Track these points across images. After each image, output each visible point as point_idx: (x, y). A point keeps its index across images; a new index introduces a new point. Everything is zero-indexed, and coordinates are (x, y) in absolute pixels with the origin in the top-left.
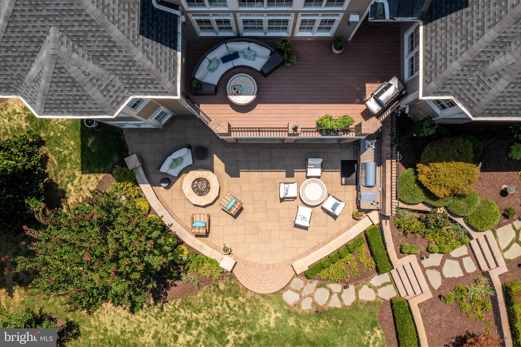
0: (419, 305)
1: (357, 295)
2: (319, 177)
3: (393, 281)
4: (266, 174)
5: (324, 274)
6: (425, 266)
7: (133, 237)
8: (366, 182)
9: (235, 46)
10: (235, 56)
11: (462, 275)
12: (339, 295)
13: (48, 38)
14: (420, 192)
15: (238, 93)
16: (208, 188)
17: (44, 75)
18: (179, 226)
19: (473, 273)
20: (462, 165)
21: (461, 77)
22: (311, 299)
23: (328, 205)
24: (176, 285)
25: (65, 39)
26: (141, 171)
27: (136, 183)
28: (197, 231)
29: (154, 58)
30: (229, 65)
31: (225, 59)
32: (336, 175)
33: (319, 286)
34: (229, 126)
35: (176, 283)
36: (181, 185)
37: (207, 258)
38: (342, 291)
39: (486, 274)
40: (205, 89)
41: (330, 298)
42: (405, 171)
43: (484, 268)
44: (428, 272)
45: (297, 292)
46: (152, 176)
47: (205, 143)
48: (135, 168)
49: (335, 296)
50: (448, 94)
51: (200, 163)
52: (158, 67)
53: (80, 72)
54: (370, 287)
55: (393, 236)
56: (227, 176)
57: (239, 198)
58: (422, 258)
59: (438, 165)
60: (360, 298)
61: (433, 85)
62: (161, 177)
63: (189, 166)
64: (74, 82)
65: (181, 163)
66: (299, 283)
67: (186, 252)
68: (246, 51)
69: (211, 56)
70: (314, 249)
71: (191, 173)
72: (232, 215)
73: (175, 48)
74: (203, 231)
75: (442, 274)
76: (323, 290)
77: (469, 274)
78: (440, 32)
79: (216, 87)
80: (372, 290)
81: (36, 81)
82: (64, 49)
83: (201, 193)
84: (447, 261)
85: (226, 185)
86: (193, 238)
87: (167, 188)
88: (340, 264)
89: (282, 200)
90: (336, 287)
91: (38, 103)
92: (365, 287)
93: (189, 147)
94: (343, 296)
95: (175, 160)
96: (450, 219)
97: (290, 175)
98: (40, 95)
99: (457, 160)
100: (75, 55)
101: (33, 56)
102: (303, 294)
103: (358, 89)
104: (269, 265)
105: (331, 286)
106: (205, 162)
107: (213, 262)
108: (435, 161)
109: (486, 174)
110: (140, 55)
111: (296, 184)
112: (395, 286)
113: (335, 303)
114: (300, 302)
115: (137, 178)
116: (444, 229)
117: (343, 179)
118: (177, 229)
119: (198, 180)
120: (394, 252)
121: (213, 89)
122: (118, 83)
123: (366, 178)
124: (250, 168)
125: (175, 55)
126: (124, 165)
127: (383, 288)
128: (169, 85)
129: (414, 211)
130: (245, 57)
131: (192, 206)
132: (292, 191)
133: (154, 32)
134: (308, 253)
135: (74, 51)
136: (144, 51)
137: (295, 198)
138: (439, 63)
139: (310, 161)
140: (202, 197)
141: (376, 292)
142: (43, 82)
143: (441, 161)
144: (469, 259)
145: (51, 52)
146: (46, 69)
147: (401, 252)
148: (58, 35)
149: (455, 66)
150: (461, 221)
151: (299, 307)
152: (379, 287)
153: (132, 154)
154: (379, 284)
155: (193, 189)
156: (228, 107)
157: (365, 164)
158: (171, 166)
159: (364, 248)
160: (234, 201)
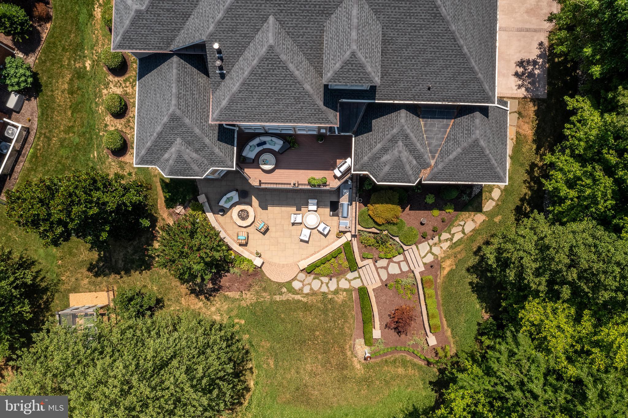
0: (373, 290)
1: (338, 285)
2: (316, 211)
3: (360, 277)
4: (284, 209)
5: (317, 270)
6: (378, 266)
7: (207, 239)
8: (342, 215)
9: (263, 139)
10: (264, 143)
11: (400, 272)
12: (327, 284)
13: (176, 142)
14: (371, 220)
15: (265, 164)
16: (248, 216)
17: (172, 158)
18: (229, 239)
19: (406, 272)
20: (391, 206)
21: (369, 164)
22: (309, 286)
23: (320, 228)
24: (226, 276)
25: (183, 143)
26: (207, 204)
27: (204, 212)
28: (240, 241)
29: (223, 151)
30: (261, 148)
31: (259, 145)
32: (327, 210)
33: (314, 279)
34: (260, 181)
35: (226, 274)
36: (231, 214)
37: (246, 258)
38: (329, 282)
39: (413, 272)
40: (247, 161)
41: (321, 286)
42: (364, 208)
43: (412, 268)
44: (379, 270)
45: (301, 281)
46: (213, 207)
47: (246, 188)
48: (204, 203)
49: (324, 285)
50: (365, 171)
51: (243, 200)
52: (225, 155)
53: (189, 157)
54: (346, 280)
55: (358, 247)
56: (260, 209)
57: (266, 222)
58: (376, 262)
59: (377, 205)
60: (340, 286)
61: (357, 166)
62: (219, 208)
63: (237, 202)
64: (186, 161)
65: (232, 200)
66: (302, 276)
67: (233, 255)
68: (270, 142)
69: (251, 143)
70: (312, 255)
71: (237, 206)
72: (262, 233)
73: (233, 145)
74: (243, 242)
75: (388, 272)
76: (317, 281)
77: (404, 272)
78: (361, 142)
79: (254, 160)
80: (347, 282)
81: (167, 160)
82: (183, 148)
83: (243, 219)
84: (391, 263)
85: (259, 214)
86: (238, 246)
87: (222, 215)
88: (327, 265)
89: (293, 224)
90: (325, 279)
91: (166, 170)
92: (343, 280)
93: (237, 190)
94: (329, 285)
95: (228, 198)
96: (391, 238)
97: (299, 209)
98: (168, 167)
99: (387, 203)
100: (188, 150)
101: (167, 149)
102: (305, 283)
103: (332, 162)
104: (284, 265)
105: (322, 278)
106: (247, 200)
107: (249, 261)
108: (375, 203)
109: (412, 212)
110: (217, 150)
111: (301, 215)
112: (361, 280)
113: (324, 289)
114: (303, 288)
115: (205, 208)
116: (388, 245)
117: (331, 213)
118: (228, 240)
119: (242, 211)
120: (359, 257)
121: (252, 161)
122: (206, 162)
123: (342, 212)
124: (274, 204)
125: (233, 149)
126: (197, 200)
127: (355, 281)
128: (230, 163)
129: (370, 232)
130: (270, 144)
131: (237, 227)
132: (299, 219)
133: (224, 139)
134: (308, 257)
135: (187, 148)
136: (219, 148)
137: (301, 223)
138: (360, 157)
139: (310, 201)
140: (244, 221)
141: (350, 283)
142: (171, 161)
143: (379, 204)
144: (404, 263)
145: (177, 149)
146: (173, 156)
147: (363, 258)
148: (181, 141)
149: (366, 158)
150: (397, 239)
151: (302, 291)
152: (352, 280)
153: (202, 194)
154: (352, 278)
155: (239, 216)
156: (260, 170)
157: (342, 204)
158: (226, 202)
159: (343, 255)
160: (263, 224)
